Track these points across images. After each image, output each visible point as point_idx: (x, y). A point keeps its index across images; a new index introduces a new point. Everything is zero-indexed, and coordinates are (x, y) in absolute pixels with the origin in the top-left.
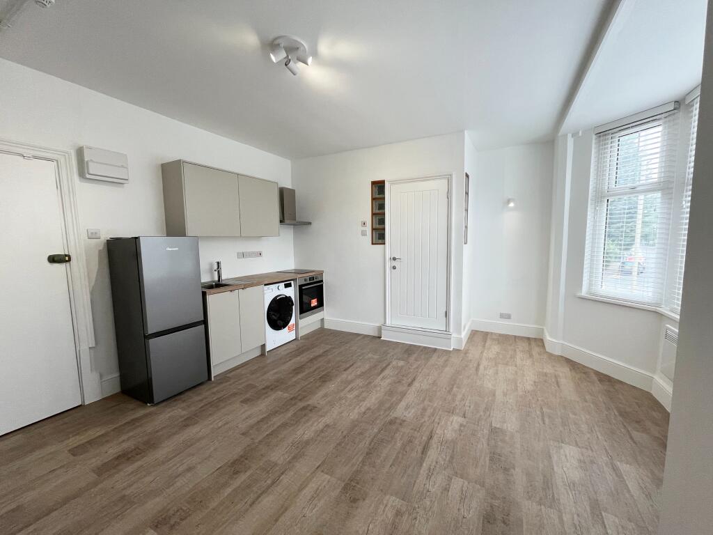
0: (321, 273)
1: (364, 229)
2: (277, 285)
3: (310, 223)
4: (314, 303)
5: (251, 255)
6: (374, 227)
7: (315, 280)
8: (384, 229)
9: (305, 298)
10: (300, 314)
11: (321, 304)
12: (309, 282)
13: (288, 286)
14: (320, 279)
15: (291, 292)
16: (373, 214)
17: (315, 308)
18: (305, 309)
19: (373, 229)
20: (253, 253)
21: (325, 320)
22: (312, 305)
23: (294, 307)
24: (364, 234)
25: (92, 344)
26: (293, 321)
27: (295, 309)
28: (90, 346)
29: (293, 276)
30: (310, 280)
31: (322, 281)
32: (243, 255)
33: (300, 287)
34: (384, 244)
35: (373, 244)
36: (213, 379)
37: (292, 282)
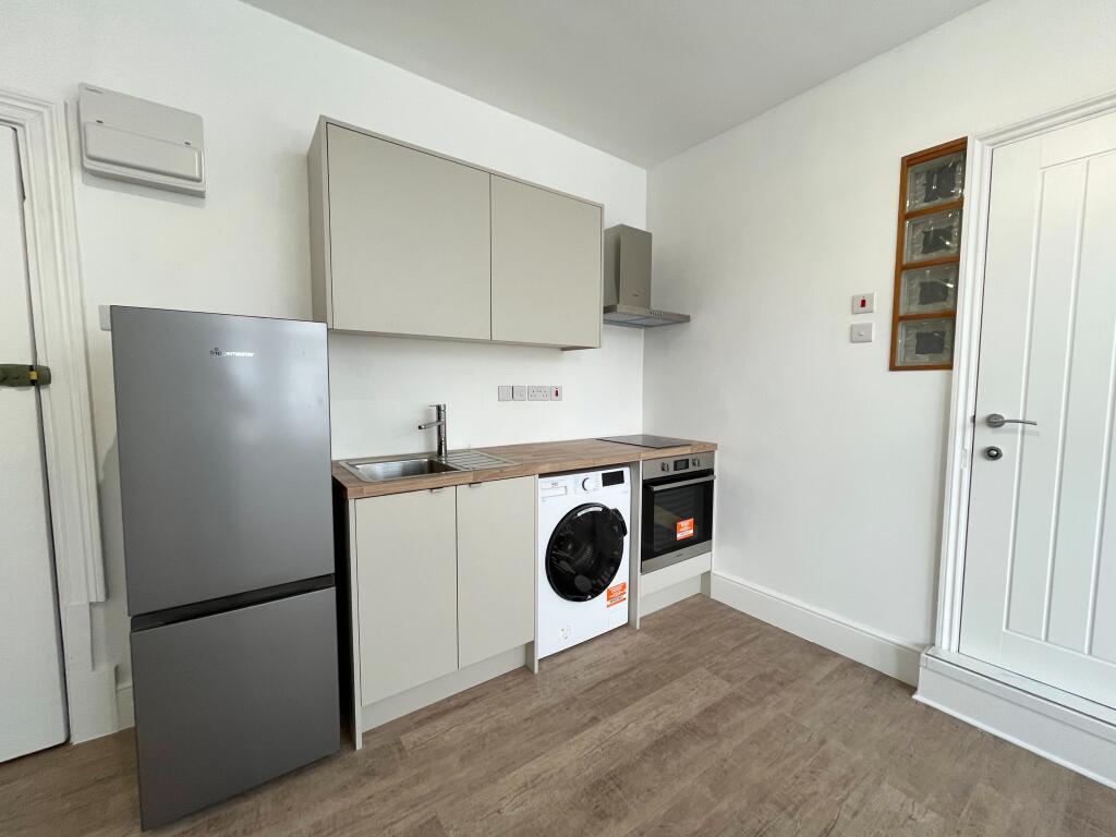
0: (710, 451)
1: (861, 319)
2: (582, 476)
3: (687, 319)
4: (685, 529)
5: (534, 393)
6: (902, 312)
7: (692, 469)
8: (951, 316)
9: (661, 516)
10: (642, 560)
11: (704, 533)
12: (672, 472)
13: (612, 479)
14: (703, 467)
15: (622, 500)
16: (901, 268)
17: (687, 542)
18: (657, 546)
19: (897, 319)
20: (539, 389)
21: (713, 578)
22: (679, 536)
23: (626, 539)
24: (859, 336)
25: (98, 595)
26: (622, 576)
27: (630, 545)
28: (93, 600)
29: (631, 454)
30: (675, 469)
31: (710, 472)
32: (513, 393)
33: (648, 485)
34: (949, 367)
35: (893, 367)
36: (359, 745)
37: (626, 471)
